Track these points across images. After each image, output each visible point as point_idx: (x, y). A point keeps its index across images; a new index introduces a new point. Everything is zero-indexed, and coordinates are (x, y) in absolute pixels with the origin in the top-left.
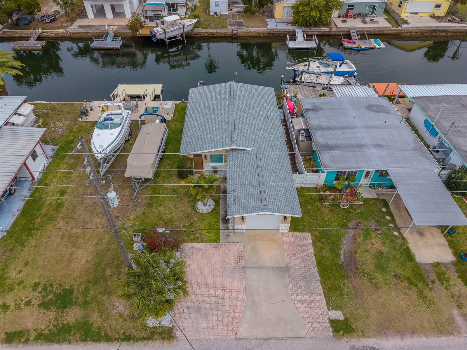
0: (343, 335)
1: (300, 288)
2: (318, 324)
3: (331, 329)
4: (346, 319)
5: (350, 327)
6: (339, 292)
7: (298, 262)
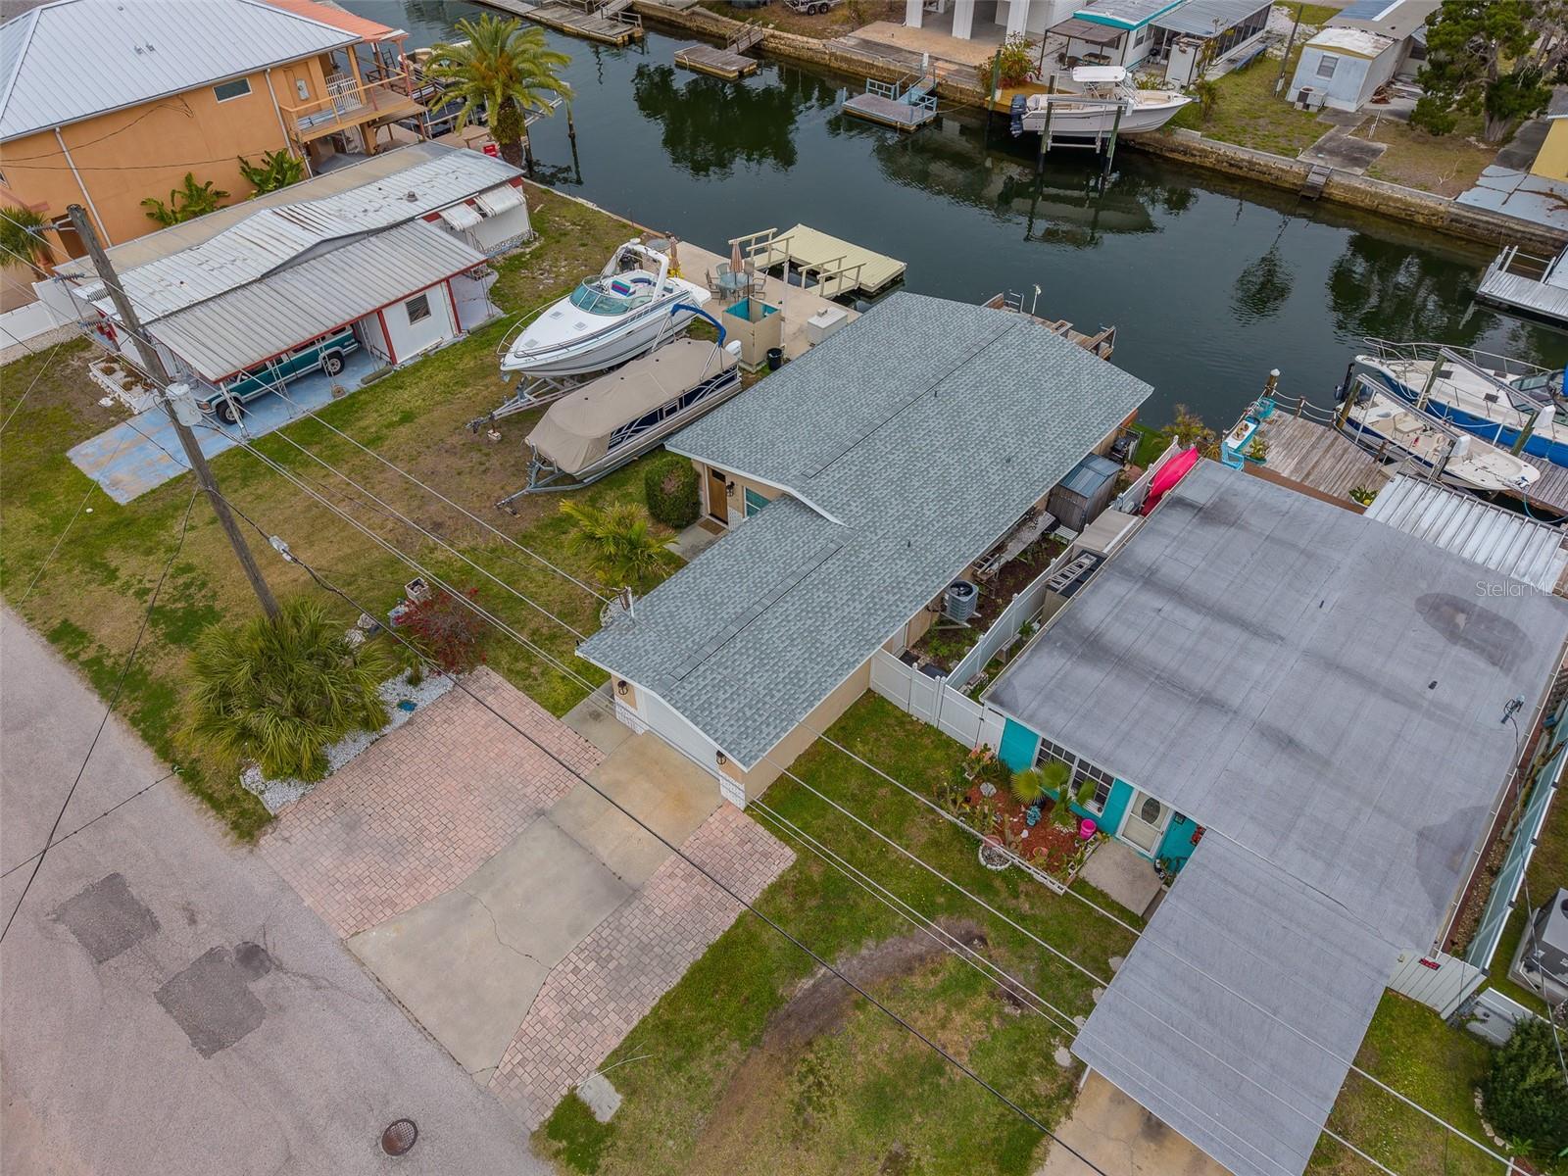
0: (557, 1154)
1: (602, 962)
2: (535, 1073)
3: (548, 1114)
4: (610, 1129)
5: (597, 1155)
6: (680, 1053)
7: (677, 900)
